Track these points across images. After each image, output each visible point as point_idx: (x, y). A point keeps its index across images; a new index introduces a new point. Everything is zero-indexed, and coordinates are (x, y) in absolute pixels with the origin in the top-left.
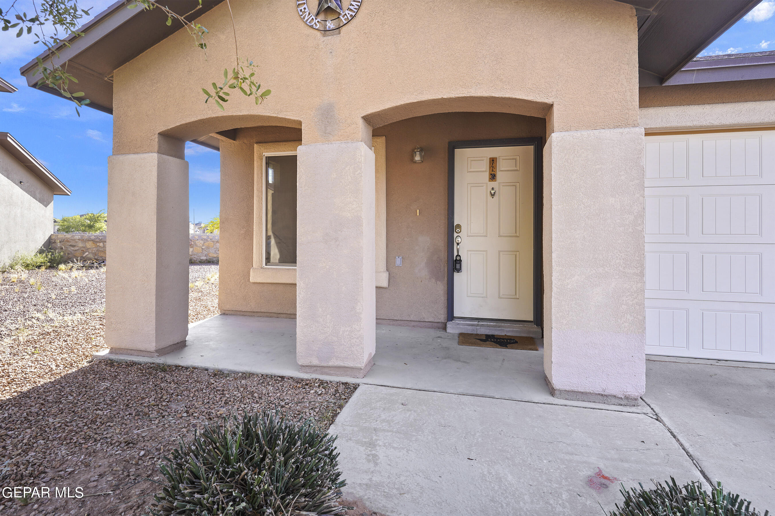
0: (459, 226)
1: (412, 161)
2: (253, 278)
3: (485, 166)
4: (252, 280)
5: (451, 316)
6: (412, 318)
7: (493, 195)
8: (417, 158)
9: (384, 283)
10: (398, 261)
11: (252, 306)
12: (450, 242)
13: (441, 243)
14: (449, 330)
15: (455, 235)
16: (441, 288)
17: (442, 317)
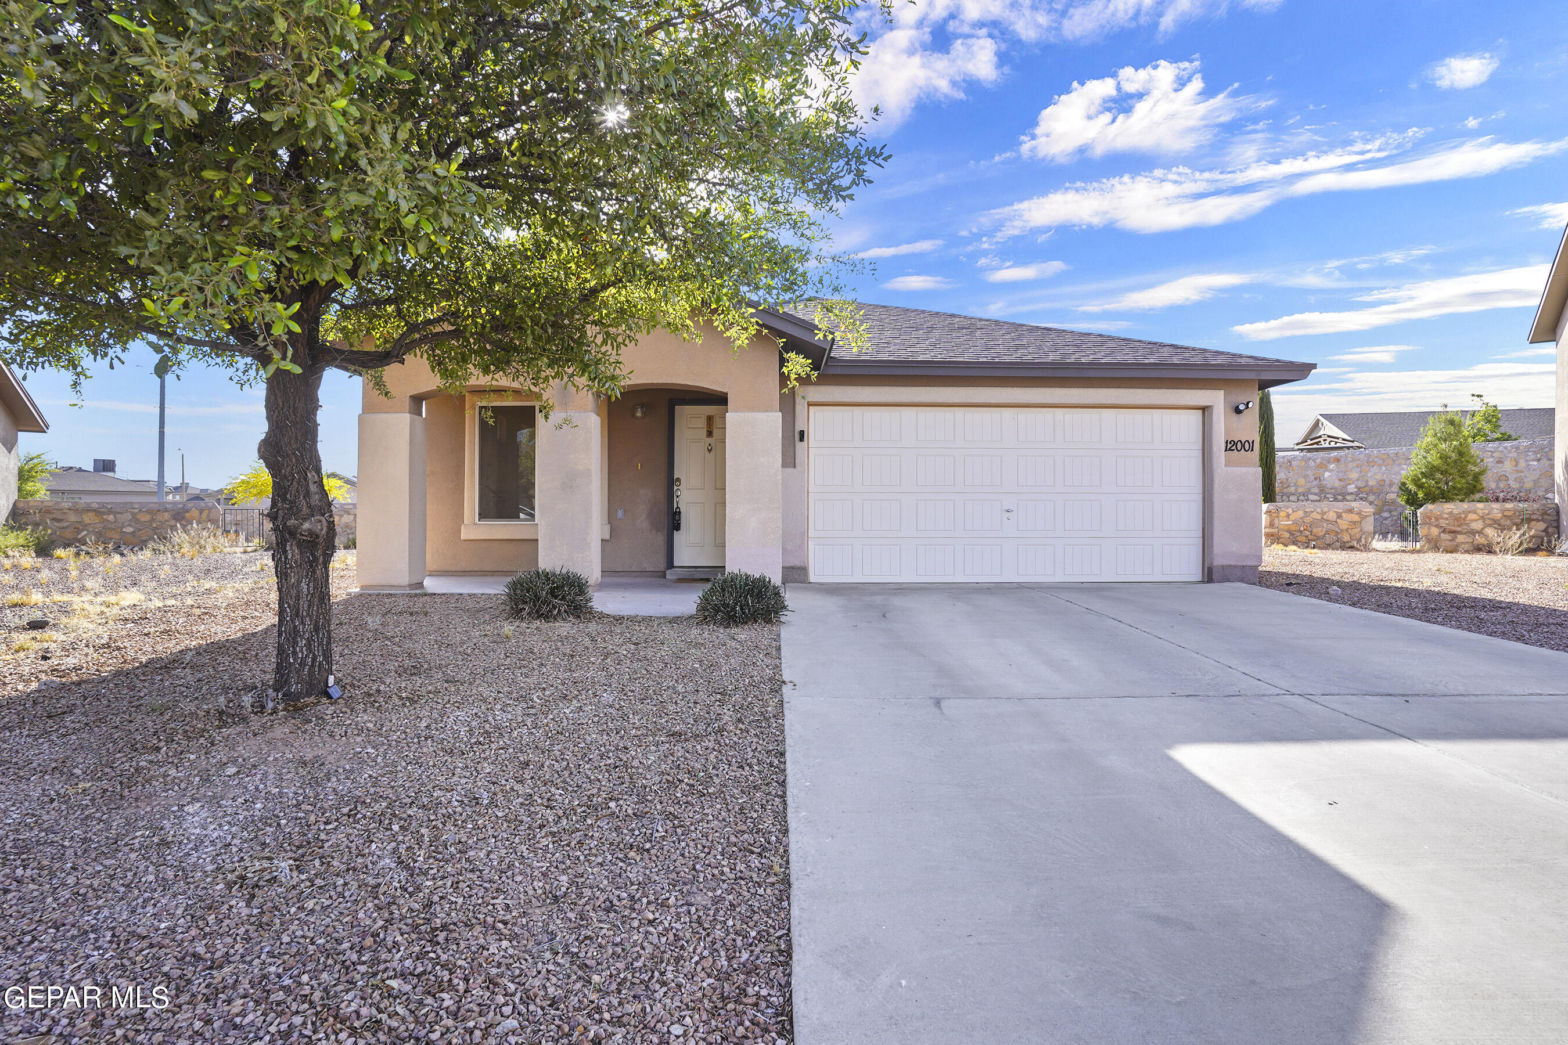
0: (678, 480)
1: (634, 415)
2: (465, 534)
3: (702, 423)
4: (463, 537)
5: (670, 564)
6: (633, 569)
7: (710, 451)
8: (639, 414)
9: (607, 537)
10: (620, 514)
11: (463, 565)
12: (670, 495)
13: (661, 496)
14: (668, 577)
15: (675, 488)
16: (661, 539)
17: (662, 566)
